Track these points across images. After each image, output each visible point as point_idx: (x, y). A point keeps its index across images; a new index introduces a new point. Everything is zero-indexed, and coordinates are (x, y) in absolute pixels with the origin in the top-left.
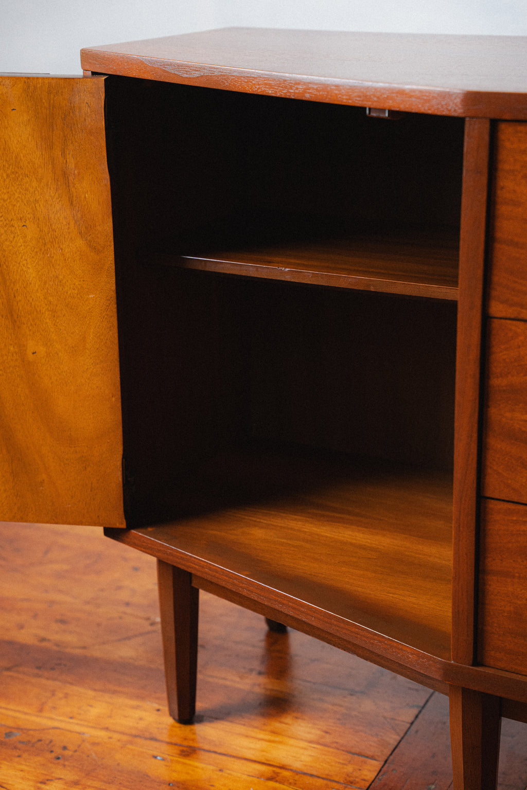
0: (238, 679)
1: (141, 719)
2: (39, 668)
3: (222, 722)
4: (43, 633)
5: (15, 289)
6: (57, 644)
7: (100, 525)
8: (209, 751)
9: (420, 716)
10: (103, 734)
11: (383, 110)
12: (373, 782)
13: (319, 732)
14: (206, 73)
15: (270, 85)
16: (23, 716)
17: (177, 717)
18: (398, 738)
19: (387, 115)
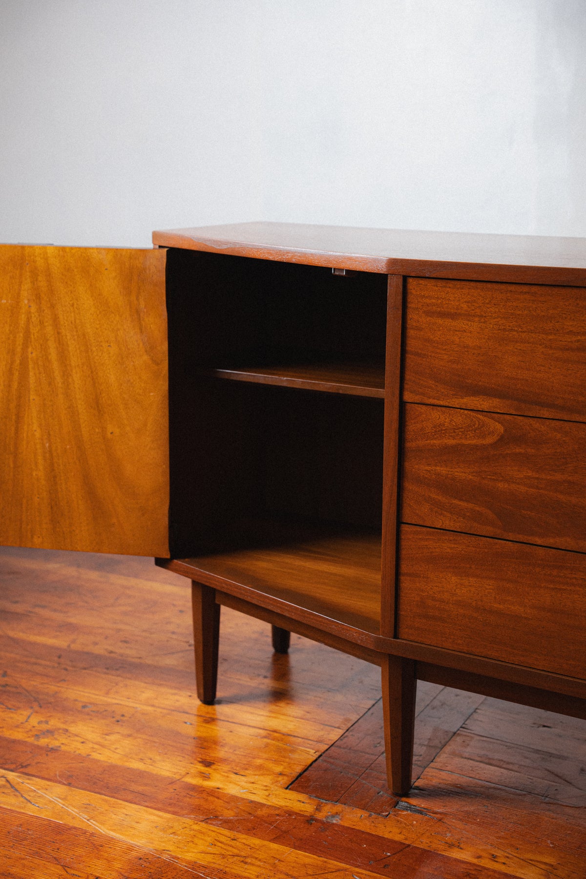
0: (249, 680)
1: (177, 701)
2: (107, 669)
3: (235, 704)
4: (110, 648)
5: (101, 388)
6: (122, 655)
7: (152, 555)
8: (223, 721)
9: (376, 705)
10: (150, 709)
11: (342, 270)
12: (336, 741)
13: (303, 712)
14: (233, 246)
15: (270, 253)
16: (93, 696)
17: (202, 699)
18: (358, 717)
19: (344, 274)
